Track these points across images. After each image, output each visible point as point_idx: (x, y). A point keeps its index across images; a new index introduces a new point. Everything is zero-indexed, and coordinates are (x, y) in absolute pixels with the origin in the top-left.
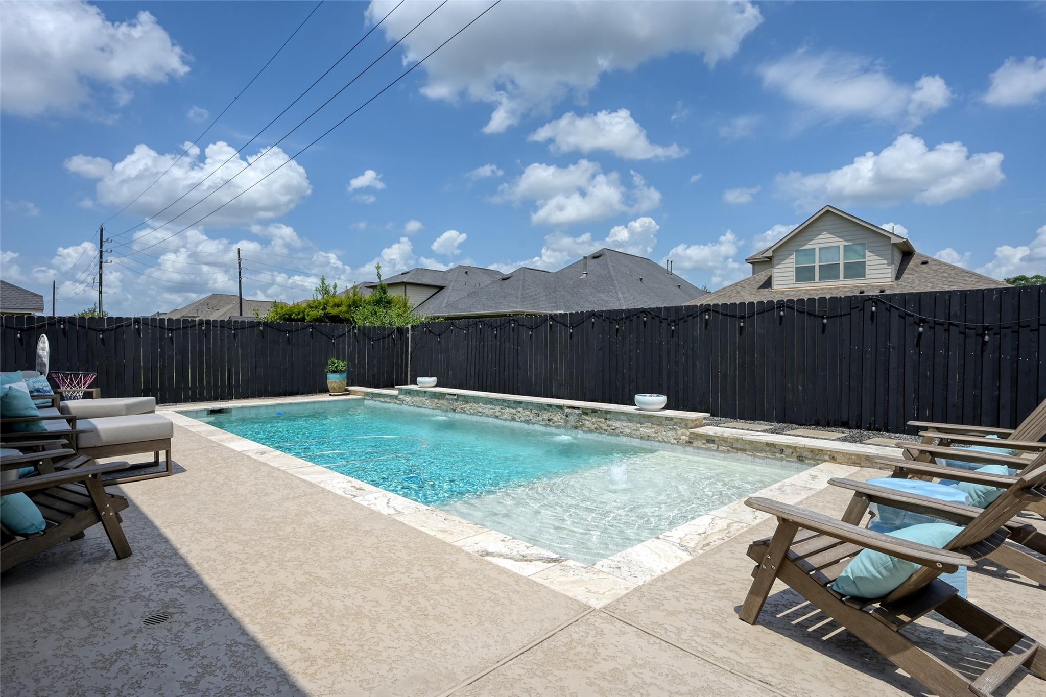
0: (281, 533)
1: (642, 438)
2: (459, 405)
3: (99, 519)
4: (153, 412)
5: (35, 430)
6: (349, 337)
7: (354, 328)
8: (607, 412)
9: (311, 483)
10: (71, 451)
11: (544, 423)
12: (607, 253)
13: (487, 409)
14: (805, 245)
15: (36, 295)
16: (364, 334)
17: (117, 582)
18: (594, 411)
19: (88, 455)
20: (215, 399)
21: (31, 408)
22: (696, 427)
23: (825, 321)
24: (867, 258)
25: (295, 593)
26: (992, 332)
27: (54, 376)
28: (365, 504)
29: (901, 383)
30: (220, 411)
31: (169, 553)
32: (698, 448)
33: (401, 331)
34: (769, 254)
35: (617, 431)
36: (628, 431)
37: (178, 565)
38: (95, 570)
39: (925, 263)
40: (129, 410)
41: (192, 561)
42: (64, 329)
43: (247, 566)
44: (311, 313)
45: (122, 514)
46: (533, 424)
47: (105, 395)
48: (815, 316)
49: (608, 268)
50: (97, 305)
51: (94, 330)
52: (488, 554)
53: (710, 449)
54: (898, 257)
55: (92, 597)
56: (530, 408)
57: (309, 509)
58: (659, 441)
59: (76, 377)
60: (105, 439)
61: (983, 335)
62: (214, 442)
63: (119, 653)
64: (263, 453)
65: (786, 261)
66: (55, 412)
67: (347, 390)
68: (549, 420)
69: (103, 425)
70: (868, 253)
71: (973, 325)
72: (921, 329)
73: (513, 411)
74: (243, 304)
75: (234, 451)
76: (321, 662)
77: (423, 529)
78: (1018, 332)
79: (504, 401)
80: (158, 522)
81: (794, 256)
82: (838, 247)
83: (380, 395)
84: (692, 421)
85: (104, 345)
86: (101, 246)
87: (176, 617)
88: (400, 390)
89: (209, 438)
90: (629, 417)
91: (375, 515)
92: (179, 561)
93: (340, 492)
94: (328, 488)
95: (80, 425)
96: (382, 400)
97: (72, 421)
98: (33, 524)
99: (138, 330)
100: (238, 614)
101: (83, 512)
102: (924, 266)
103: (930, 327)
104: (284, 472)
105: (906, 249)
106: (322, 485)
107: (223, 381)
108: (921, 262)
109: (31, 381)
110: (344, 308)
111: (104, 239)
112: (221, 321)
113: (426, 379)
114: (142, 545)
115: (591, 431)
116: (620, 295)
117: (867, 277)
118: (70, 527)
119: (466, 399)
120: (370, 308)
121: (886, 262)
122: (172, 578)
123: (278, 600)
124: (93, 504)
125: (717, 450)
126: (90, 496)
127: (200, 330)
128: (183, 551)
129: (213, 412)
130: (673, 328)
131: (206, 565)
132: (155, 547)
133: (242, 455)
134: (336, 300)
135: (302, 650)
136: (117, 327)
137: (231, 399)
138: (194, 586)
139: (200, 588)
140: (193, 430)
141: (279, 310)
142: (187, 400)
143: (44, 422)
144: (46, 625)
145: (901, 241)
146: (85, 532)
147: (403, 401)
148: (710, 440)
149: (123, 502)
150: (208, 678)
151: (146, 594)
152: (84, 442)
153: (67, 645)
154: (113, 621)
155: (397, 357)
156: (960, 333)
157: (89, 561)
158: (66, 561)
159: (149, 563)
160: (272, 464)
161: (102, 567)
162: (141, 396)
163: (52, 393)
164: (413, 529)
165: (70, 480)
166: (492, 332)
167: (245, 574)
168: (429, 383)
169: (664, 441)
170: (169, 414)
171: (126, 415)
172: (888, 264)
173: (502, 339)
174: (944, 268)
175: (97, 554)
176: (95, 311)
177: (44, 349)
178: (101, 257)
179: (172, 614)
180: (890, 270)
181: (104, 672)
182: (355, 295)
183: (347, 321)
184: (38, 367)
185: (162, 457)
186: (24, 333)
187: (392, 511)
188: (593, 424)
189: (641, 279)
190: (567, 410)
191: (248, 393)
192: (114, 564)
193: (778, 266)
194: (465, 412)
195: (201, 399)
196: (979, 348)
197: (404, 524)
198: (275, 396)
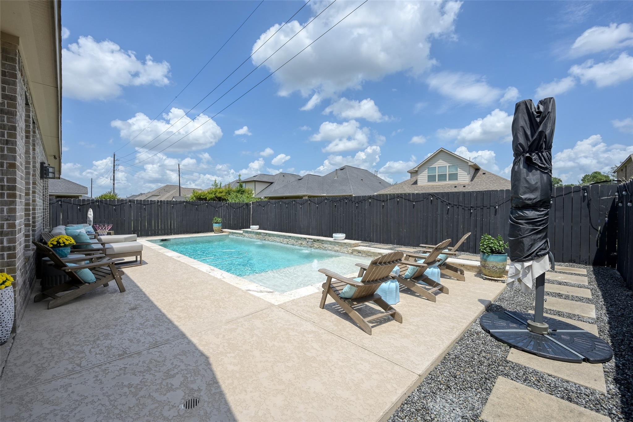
0: (179, 284)
1: (335, 251)
2: (267, 237)
3: (114, 278)
4: (136, 241)
5: (89, 248)
6: (224, 208)
7: (226, 203)
8: (323, 241)
9: (195, 268)
10: (104, 255)
11: (299, 245)
12: (347, 167)
13: (278, 239)
14: (432, 165)
15: (85, 187)
16: (231, 206)
17: (120, 299)
18: (318, 240)
19: (109, 257)
20: (164, 234)
21: (87, 239)
22: (355, 246)
23: (414, 203)
24: (458, 172)
25: (180, 301)
26: (473, 209)
27: (95, 226)
28: (213, 275)
29: (442, 229)
30: (165, 240)
31: (139, 290)
32: (355, 255)
33: (247, 205)
34: (416, 169)
35: (326, 249)
36: (330, 248)
37: (142, 294)
38: (113, 295)
39: (484, 174)
40: (126, 240)
41: (147, 293)
42: (98, 205)
43: (165, 294)
44: (209, 196)
45: (122, 277)
46: (295, 245)
47: (116, 233)
48: (410, 201)
49: (347, 174)
50: (112, 190)
51: (111, 205)
52: (249, 290)
53: (359, 256)
54: (472, 171)
55: (112, 303)
56: (294, 239)
57: (192, 277)
58: (341, 252)
59: (104, 226)
60: (116, 251)
61: (470, 210)
62: (160, 253)
63: (120, 317)
64: (179, 257)
65: (424, 173)
66: (96, 241)
67: (222, 231)
68: (301, 244)
69: (115, 246)
70: (459, 169)
71: (467, 206)
72: (449, 207)
73: (288, 240)
74: (181, 189)
75: (168, 256)
76: (182, 319)
77: (230, 283)
78: (483, 209)
79: (284, 236)
80: (136, 281)
81: (427, 170)
82: (446, 166)
83: (235, 233)
84: (353, 244)
85: (115, 211)
86: (114, 163)
87: (139, 308)
88: (244, 231)
89: (159, 251)
90: (331, 243)
91: (215, 278)
92: (142, 293)
93: (205, 271)
94: (201, 270)
95: (107, 246)
96: (236, 235)
97: (103, 244)
98: (91, 279)
99: (131, 205)
100: (160, 307)
101: (109, 276)
102: (484, 175)
103: (452, 206)
104: (186, 264)
105: (476, 168)
106: (199, 269)
107: (168, 226)
108: (482, 173)
109: (86, 228)
110: (223, 194)
111: (115, 160)
112: (167, 201)
113: (254, 227)
114: (129, 288)
115: (316, 248)
116: (351, 187)
117: (458, 180)
118: (104, 281)
119: (270, 235)
120: (235, 194)
121: (467, 173)
122: (139, 298)
123: (174, 304)
124: (112, 273)
125: (362, 256)
126: (111, 271)
127: (158, 206)
128: (144, 290)
129: (163, 240)
130: (357, 205)
131: (151, 294)
132: (134, 289)
133: (171, 258)
134: (221, 190)
135: (178, 316)
136: (121, 204)
137: (171, 235)
138: (146, 300)
139: (148, 300)
140: (152, 248)
141: (195, 194)
142: (152, 235)
143: (93, 245)
144: (97, 310)
145: (473, 164)
146: (109, 283)
147: (244, 236)
148: (359, 252)
149: (123, 273)
150: (147, 322)
151: (130, 302)
152: (108, 252)
153: (104, 315)
154: (119, 309)
155: (246, 216)
156: (463, 209)
157: (111, 293)
158: (102, 293)
159: (132, 294)
160: (182, 261)
161: (115, 295)
162: (132, 234)
163: (94, 233)
164: (227, 283)
165: (103, 265)
166: (286, 206)
167: (164, 297)
168: (255, 228)
169: (343, 252)
170: (143, 241)
171: (124, 242)
172: (468, 174)
173: (290, 209)
174: (492, 176)
175: (113, 291)
176: (111, 193)
177: (91, 215)
178: (114, 168)
179: (138, 308)
180: (468, 177)
181: (116, 321)
182: (229, 188)
183: (224, 200)
184: (88, 222)
185: (139, 259)
186: (81, 207)
187: (222, 277)
188: (317, 245)
189: (362, 180)
190: (308, 240)
191: (179, 232)
192: (119, 294)
193: (421, 175)
194: (269, 241)
195: (158, 235)
196: (469, 215)
197: (224, 282)
198: (191, 233)
